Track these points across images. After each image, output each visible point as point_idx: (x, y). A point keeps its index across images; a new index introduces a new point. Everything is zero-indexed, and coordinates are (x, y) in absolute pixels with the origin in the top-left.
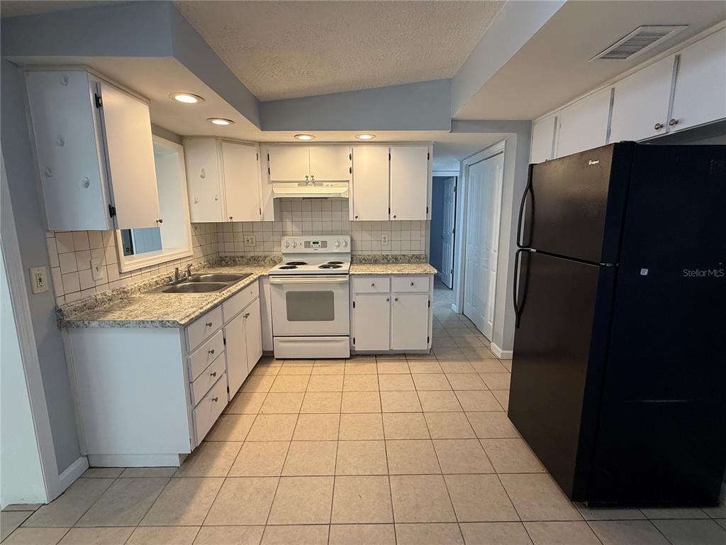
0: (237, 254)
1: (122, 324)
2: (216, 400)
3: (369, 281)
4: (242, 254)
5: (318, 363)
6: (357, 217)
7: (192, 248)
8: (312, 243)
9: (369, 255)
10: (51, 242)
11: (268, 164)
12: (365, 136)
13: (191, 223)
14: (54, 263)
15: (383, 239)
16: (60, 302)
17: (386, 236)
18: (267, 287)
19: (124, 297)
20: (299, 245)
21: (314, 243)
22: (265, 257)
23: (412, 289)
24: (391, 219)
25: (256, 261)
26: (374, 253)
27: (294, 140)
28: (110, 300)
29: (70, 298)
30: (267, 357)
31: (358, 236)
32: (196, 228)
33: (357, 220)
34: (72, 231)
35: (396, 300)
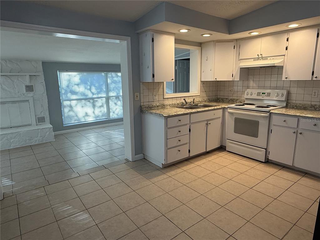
0: (225, 97)
1: (151, 113)
2: (179, 151)
3: (284, 118)
4: (227, 97)
5: (245, 159)
6: (286, 78)
7: (199, 92)
8: (262, 93)
9: (300, 104)
10: (141, 85)
11: (239, 50)
12: (294, 25)
13: (201, 81)
14: (142, 92)
15: (313, 94)
16: (142, 104)
17: (317, 91)
18: (227, 114)
19: (163, 106)
20: (254, 94)
21: (262, 94)
22: (237, 100)
23: (315, 128)
24: (314, 79)
25: (232, 101)
26: (305, 102)
27: (249, 35)
28: (158, 107)
29: (145, 104)
30: (222, 148)
31: (294, 91)
32: (204, 84)
33: (287, 80)
34: (148, 82)
35: (301, 133)
